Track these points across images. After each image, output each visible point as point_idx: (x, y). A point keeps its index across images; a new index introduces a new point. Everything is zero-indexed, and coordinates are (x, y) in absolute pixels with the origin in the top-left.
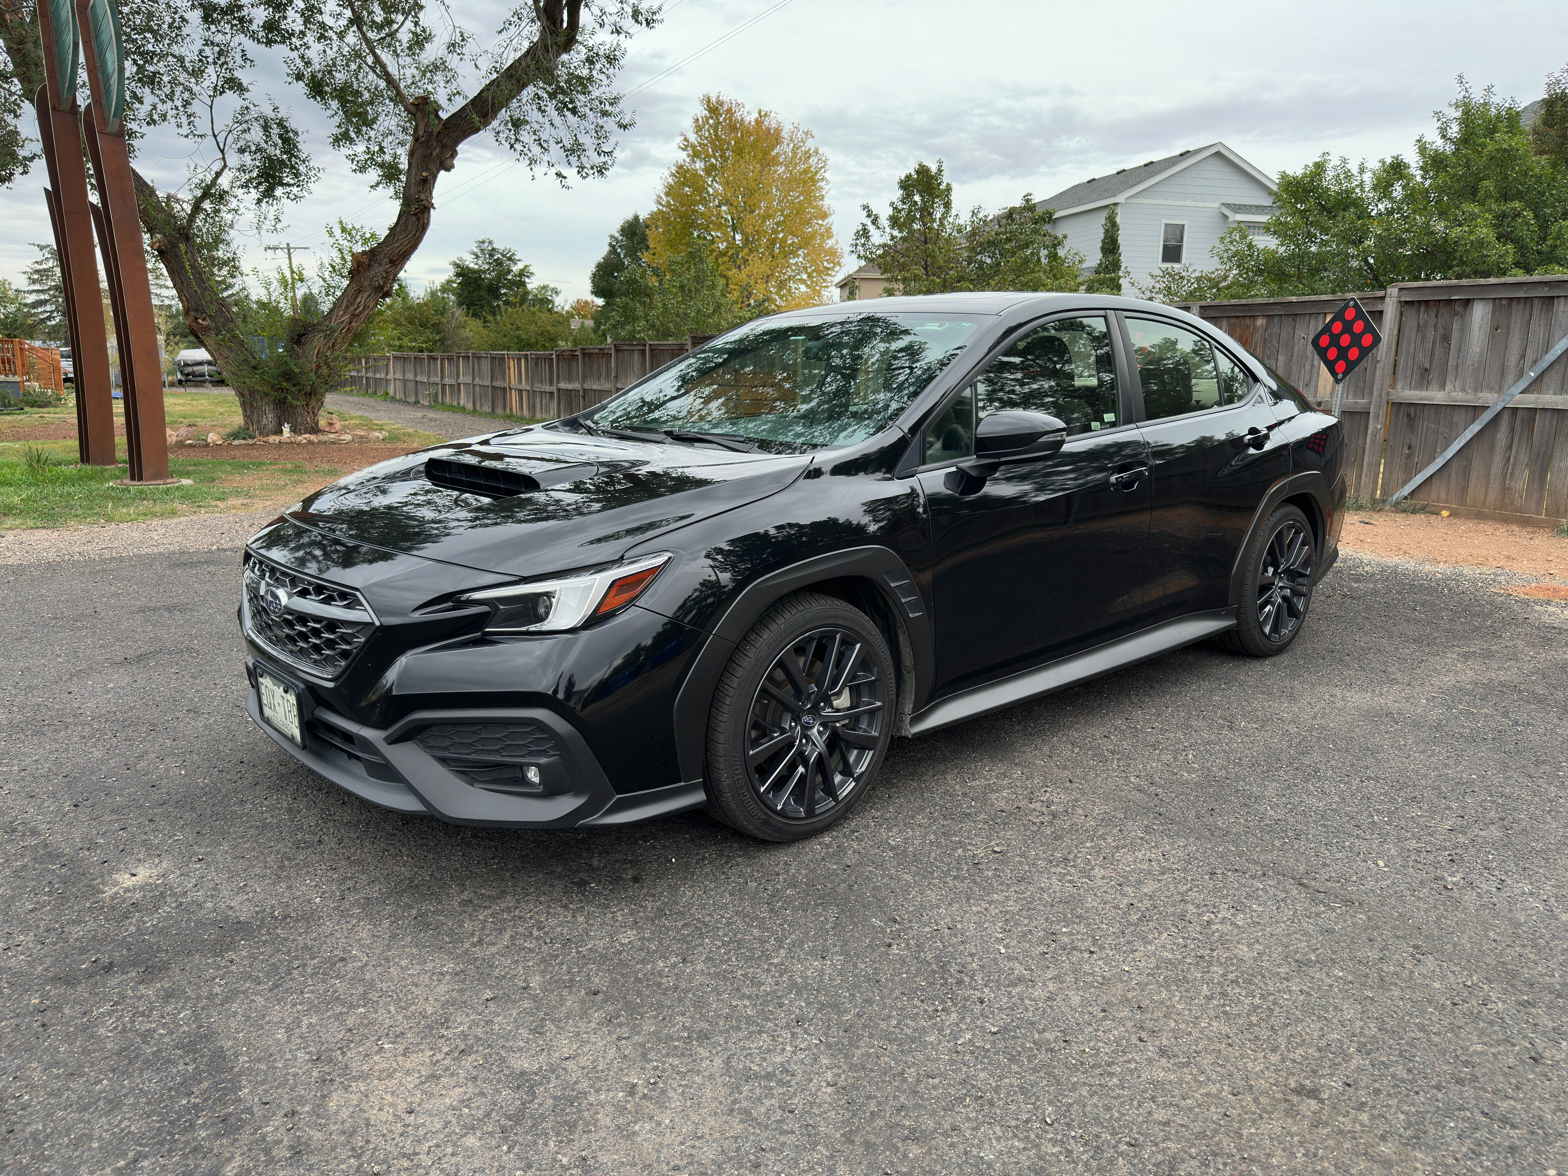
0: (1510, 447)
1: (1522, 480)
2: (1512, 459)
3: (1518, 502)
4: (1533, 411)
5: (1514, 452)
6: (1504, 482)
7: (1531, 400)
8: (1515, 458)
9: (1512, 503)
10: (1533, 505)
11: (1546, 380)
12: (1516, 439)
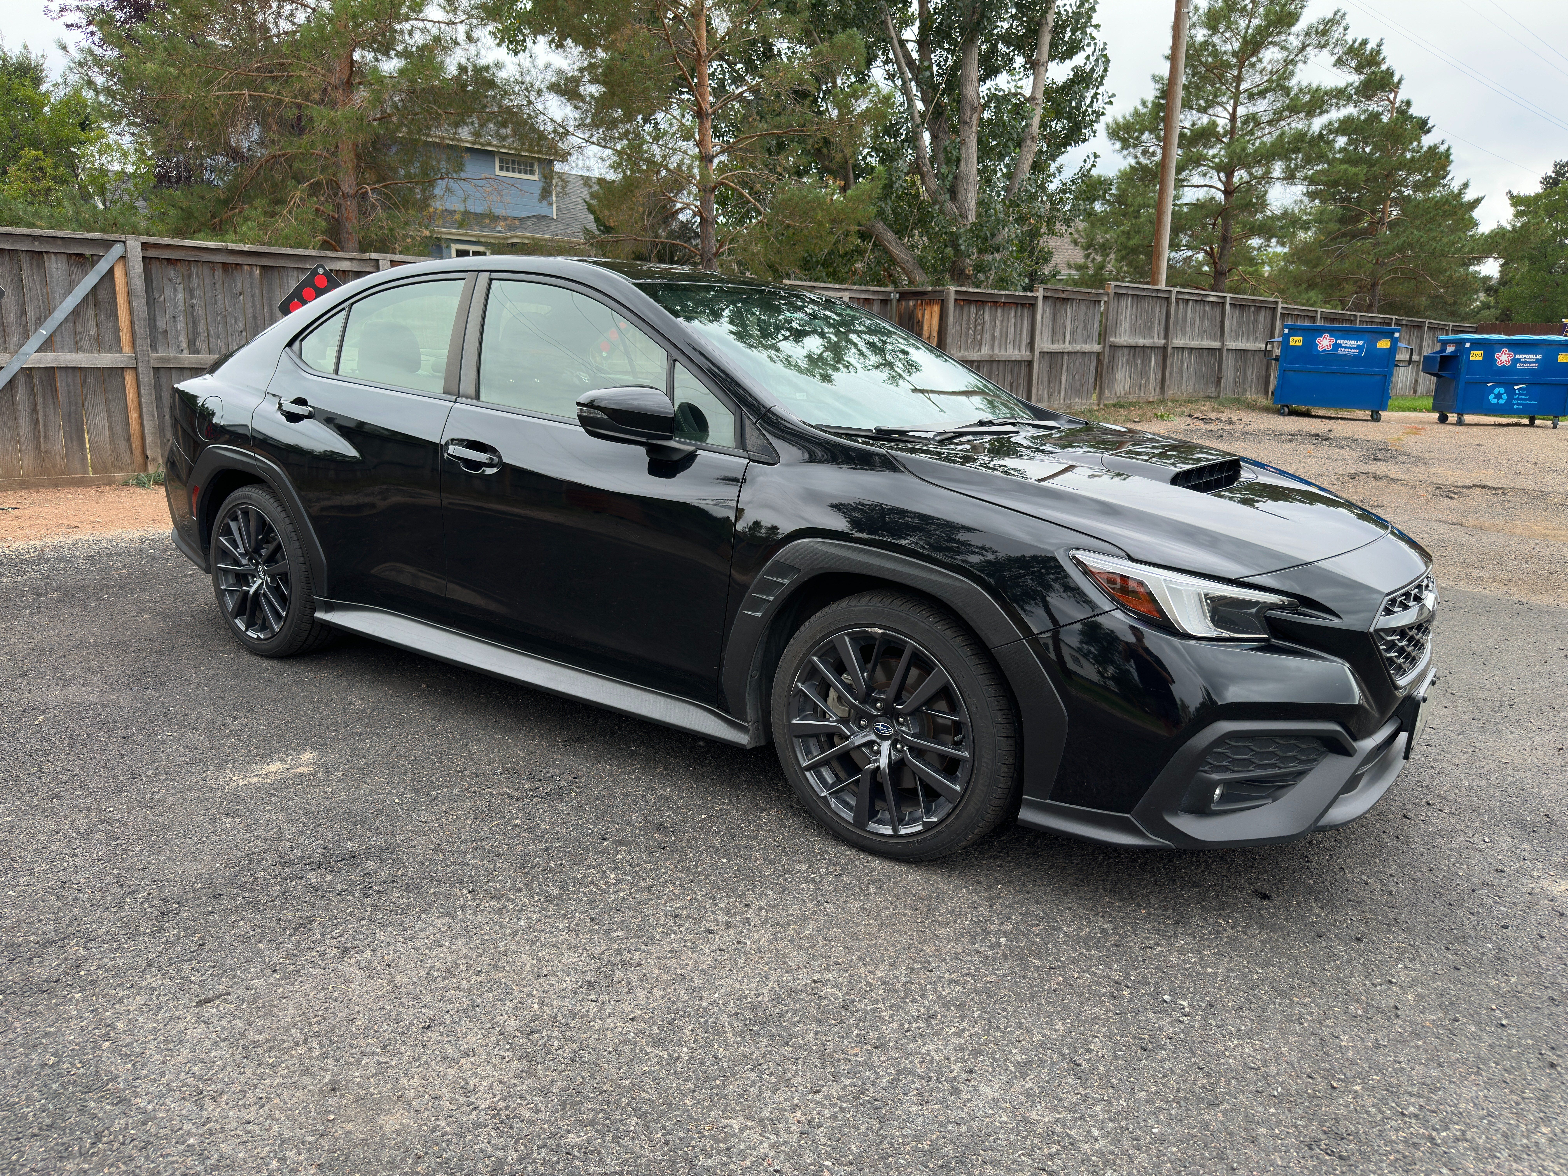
0: (35, 409)
1: (59, 441)
2: (41, 421)
3: (61, 464)
4: (50, 371)
5: (41, 414)
6: (38, 447)
7: (49, 359)
8: (44, 420)
9: (54, 466)
10: (78, 465)
11: (58, 337)
12: (40, 400)
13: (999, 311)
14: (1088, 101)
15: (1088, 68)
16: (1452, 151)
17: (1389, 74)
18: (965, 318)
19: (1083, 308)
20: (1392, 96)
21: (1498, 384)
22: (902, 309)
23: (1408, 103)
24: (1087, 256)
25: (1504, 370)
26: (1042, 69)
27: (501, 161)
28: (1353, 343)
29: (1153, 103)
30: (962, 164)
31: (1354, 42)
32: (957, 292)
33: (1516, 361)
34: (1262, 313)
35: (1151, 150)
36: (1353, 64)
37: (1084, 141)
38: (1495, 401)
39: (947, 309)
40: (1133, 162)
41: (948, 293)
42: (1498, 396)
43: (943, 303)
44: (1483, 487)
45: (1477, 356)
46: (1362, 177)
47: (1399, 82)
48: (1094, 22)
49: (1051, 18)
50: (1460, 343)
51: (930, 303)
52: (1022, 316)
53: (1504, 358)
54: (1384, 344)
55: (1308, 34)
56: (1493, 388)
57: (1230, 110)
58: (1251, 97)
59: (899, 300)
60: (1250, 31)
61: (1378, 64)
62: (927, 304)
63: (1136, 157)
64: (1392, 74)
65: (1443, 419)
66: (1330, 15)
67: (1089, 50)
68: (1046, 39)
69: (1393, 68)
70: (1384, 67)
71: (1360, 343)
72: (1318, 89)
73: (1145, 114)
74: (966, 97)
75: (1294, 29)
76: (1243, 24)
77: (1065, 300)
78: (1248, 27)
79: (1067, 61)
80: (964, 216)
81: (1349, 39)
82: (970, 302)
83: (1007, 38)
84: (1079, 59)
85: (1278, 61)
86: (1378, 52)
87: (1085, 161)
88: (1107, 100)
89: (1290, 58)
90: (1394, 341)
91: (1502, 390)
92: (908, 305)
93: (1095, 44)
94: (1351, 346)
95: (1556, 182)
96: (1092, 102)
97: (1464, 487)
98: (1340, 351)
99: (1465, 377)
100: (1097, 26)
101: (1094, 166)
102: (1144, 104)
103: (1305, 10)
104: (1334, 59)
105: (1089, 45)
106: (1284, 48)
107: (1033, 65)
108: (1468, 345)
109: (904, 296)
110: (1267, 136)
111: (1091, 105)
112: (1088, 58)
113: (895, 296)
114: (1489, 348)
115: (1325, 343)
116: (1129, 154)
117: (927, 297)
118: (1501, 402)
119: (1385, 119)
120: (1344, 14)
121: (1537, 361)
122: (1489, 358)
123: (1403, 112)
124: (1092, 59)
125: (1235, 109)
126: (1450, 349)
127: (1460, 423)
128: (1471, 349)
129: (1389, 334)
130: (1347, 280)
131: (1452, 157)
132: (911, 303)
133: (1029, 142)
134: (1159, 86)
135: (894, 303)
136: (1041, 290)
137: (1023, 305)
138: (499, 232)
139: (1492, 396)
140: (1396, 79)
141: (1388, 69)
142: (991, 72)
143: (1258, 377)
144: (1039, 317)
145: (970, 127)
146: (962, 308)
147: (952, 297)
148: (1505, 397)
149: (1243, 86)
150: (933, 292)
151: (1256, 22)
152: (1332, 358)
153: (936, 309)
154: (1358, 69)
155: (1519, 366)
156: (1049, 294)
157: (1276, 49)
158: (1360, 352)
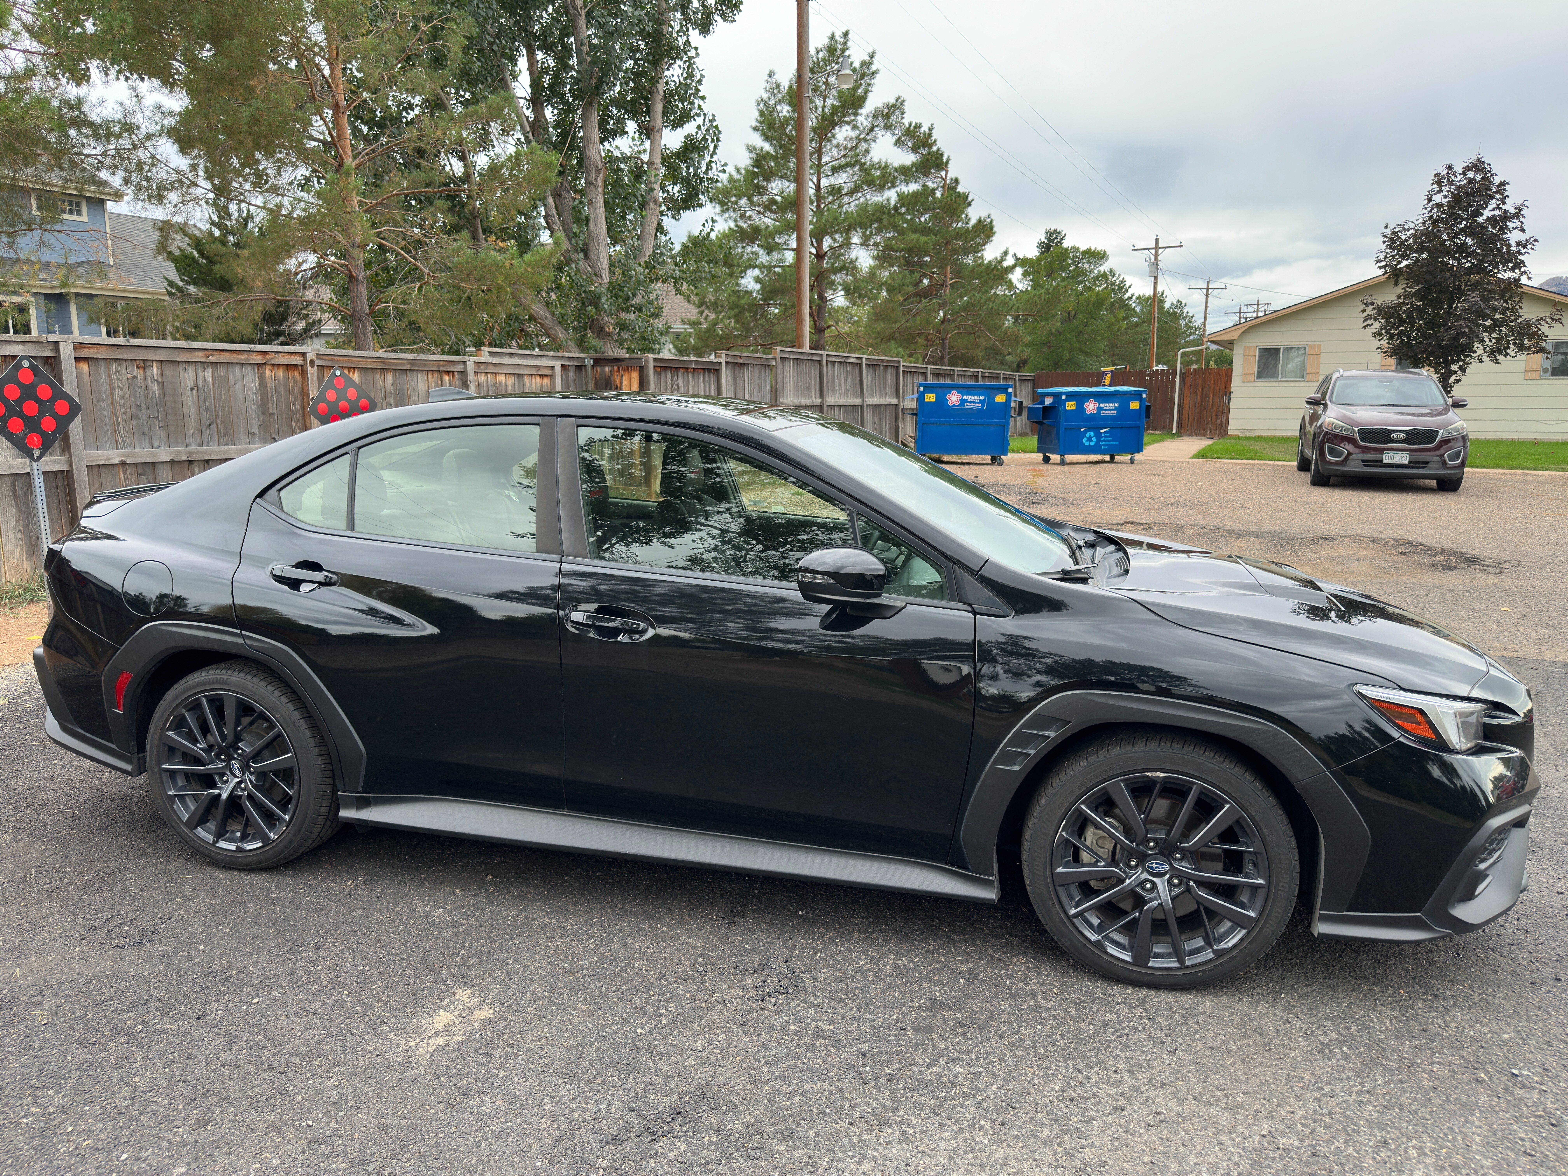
13: (690, 376)
14: (704, 168)
15: (700, 137)
16: (994, 223)
17: (939, 155)
18: (663, 384)
19: (757, 371)
20: (943, 173)
21: (1089, 429)
22: (597, 375)
23: (957, 181)
24: (701, 313)
25: (1092, 417)
26: (657, 135)
27: (38, 199)
28: (976, 398)
29: (747, 171)
30: (591, 223)
31: (910, 125)
32: (655, 360)
33: (1100, 409)
34: (889, 371)
35: (747, 214)
36: (910, 144)
37: (701, 206)
38: (1087, 444)
39: (648, 375)
40: (732, 225)
41: (647, 361)
42: (1090, 439)
43: (642, 370)
44: (1132, 523)
45: (1071, 406)
46: (931, 245)
47: (947, 163)
48: (701, 94)
49: (661, 87)
50: (1057, 396)
51: (628, 369)
52: (709, 381)
53: (1091, 407)
54: (1000, 398)
55: (875, 117)
56: (1085, 432)
57: (815, 180)
58: (835, 170)
59: (593, 366)
60: (827, 110)
61: (930, 146)
62: (624, 370)
63: (736, 221)
64: (942, 155)
65: (1047, 460)
66: (893, 101)
67: (699, 120)
68: (659, 107)
69: (942, 149)
70: (935, 149)
71: (982, 398)
72: (886, 166)
73: (739, 180)
74: (589, 158)
75: (863, 111)
76: (819, 102)
77: (742, 365)
78: (824, 106)
79: (679, 129)
80: (598, 275)
81: (906, 122)
82: (665, 368)
83: (617, 102)
84: (690, 128)
85: (851, 139)
86: (930, 135)
87: (704, 225)
88: (720, 168)
89: (862, 136)
90: (1009, 396)
91: (1092, 434)
92: (604, 371)
93: (705, 115)
94: (974, 400)
95: (1048, 247)
96: (707, 169)
97: (1118, 524)
98: (967, 405)
99: (1064, 424)
100: (703, 98)
101: (712, 230)
102: (738, 170)
103: (870, 94)
104: (895, 138)
105: (698, 115)
106: (855, 127)
107: (647, 131)
108: (1064, 397)
109: (598, 362)
110: (851, 205)
111: (706, 172)
112: (699, 127)
113: (589, 362)
114: (1080, 398)
115: (954, 398)
116: (730, 217)
117: (624, 364)
118: (1092, 444)
119: (938, 194)
120: (904, 101)
121: (1116, 408)
122: (1080, 407)
123: (952, 187)
124: (703, 129)
125: (819, 180)
126: (1048, 401)
127: (1063, 463)
128: (1067, 400)
129: (1004, 390)
130: (919, 335)
131: (995, 229)
132: (607, 369)
133: (652, 205)
134: (754, 155)
135: (589, 369)
136: (723, 356)
137: (709, 370)
138: (44, 280)
139: (1085, 440)
140: (945, 159)
141: (938, 150)
142: (608, 135)
143: (890, 428)
144: (724, 381)
145: (596, 188)
146: (659, 374)
147: (651, 364)
148: (1094, 439)
149: (825, 159)
150: (630, 359)
151: (829, 102)
152: (960, 411)
153: (635, 375)
154: (915, 149)
155: (1103, 413)
156: (729, 360)
157: (848, 128)
158: (983, 406)
